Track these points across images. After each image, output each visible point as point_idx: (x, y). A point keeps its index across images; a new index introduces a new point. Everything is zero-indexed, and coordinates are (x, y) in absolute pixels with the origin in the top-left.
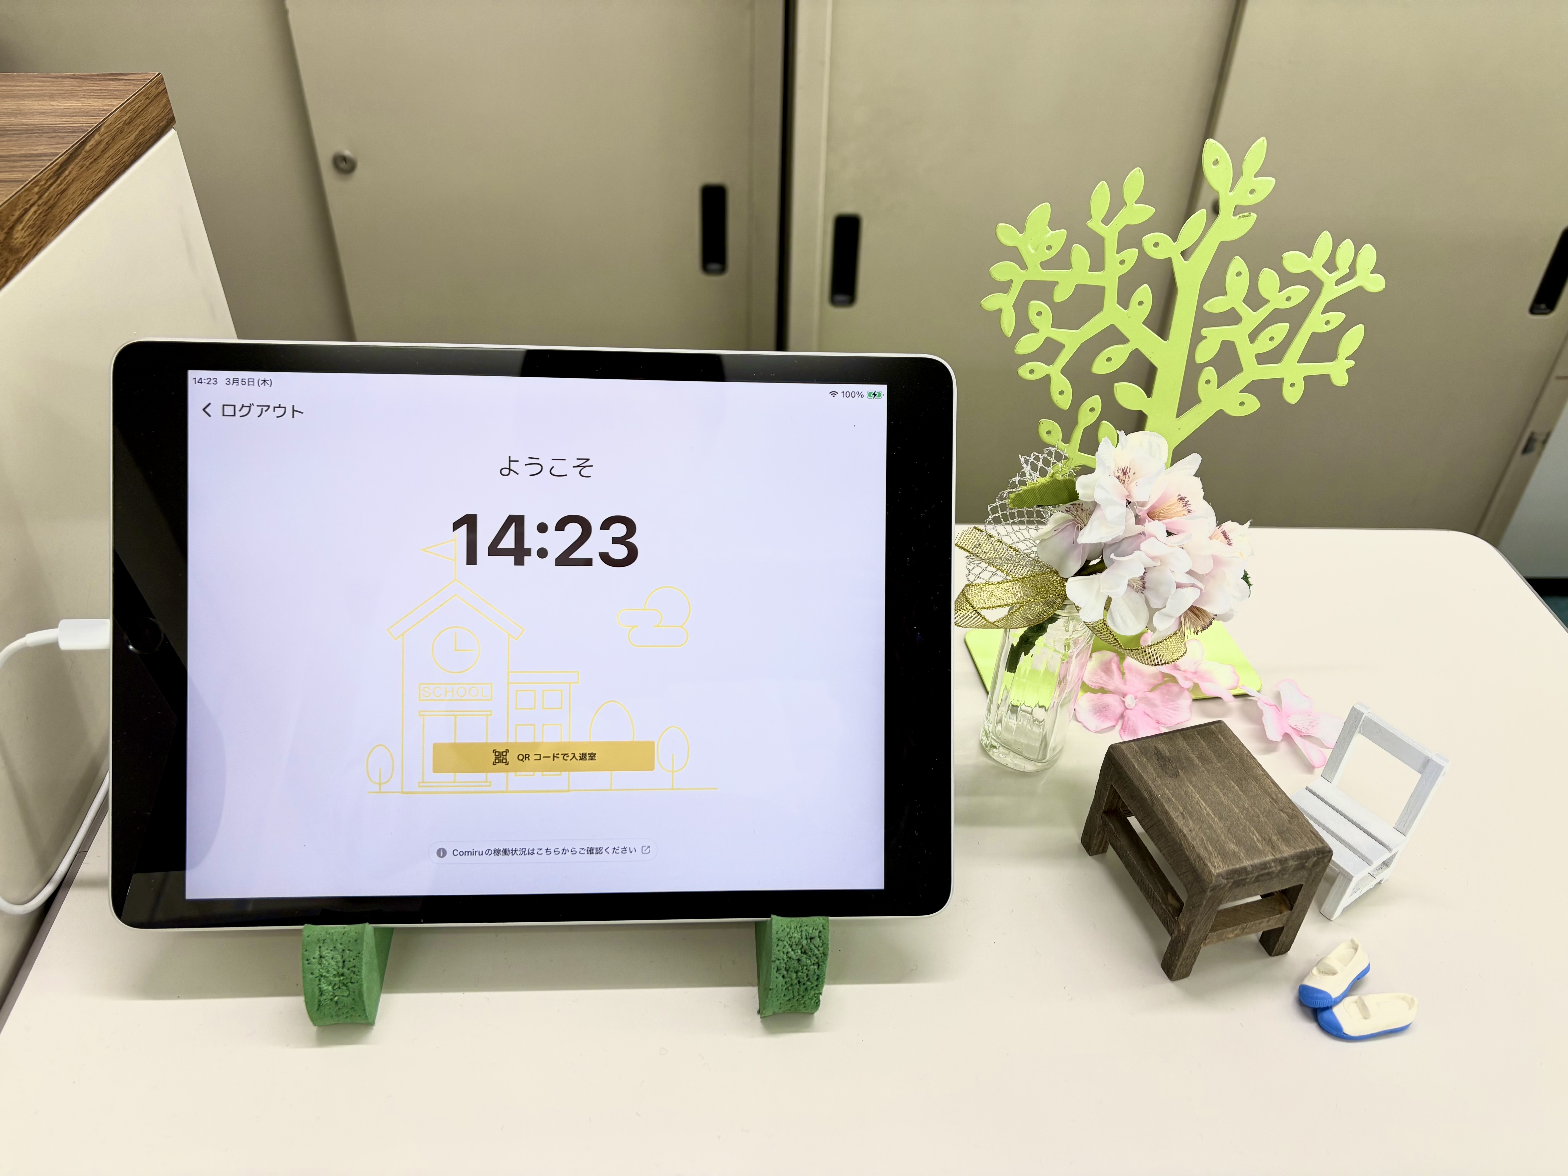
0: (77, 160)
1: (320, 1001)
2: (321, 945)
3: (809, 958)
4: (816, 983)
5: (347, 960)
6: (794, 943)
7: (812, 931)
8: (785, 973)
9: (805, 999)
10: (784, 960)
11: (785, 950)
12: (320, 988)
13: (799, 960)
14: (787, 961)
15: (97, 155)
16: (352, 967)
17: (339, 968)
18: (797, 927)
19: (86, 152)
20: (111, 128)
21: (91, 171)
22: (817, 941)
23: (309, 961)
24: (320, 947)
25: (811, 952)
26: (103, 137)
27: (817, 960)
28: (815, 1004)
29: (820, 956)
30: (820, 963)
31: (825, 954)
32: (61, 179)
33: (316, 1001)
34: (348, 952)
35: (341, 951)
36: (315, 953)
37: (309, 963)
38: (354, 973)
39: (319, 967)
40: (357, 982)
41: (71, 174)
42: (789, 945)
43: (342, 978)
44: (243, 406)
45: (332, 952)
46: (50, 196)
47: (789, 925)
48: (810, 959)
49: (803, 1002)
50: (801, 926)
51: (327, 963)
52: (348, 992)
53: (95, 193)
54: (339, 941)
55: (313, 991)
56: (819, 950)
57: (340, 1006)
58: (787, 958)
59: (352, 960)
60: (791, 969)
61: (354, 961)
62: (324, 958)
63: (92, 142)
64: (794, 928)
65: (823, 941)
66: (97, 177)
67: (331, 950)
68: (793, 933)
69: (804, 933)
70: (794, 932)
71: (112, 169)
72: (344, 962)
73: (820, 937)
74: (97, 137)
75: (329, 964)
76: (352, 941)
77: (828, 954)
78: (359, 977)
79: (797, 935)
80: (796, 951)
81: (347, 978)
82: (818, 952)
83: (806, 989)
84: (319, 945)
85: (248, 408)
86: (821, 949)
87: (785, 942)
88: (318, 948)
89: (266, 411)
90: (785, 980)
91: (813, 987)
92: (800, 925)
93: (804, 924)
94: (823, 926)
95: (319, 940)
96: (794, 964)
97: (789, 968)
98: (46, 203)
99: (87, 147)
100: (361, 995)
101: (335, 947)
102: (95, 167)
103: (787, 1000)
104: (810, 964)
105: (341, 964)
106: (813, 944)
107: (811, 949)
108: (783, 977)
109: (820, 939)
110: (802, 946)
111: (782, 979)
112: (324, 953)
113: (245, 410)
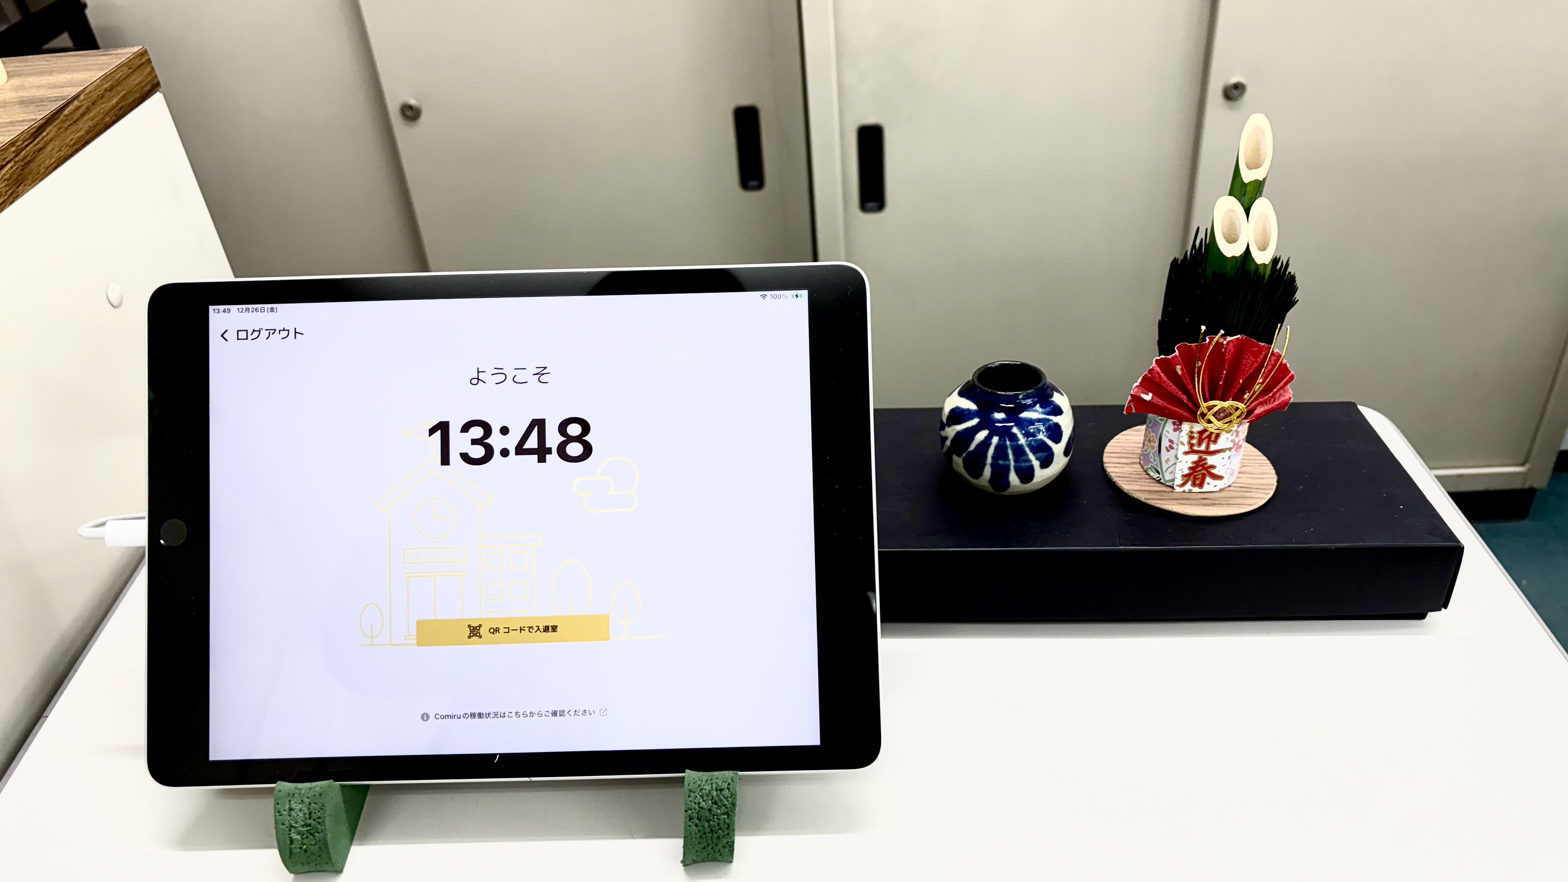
0: (55, 123)
1: (291, 849)
2: (291, 799)
3: (719, 807)
4: (726, 832)
5: (313, 811)
6: (705, 795)
7: (722, 783)
8: (697, 822)
9: (718, 847)
10: (696, 810)
11: (696, 801)
12: (291, 837)
13: (710, 810)
14: (699, 811)
15: (75, 118)
16: (317, 818)
17: (306, 819)
18: (708, 780)
19: (65, 116)
20: (91, 95)
21: (69, 131)
22: (726, 793)
23: (280, 813)
24: (290, 801)
25: (721, 803)
26: (83, 103)
27: (726, 810)
28: (729, 852)
29: (729, 806)
30: (730, 813)
31: (734, 805)
32: (38, 139)
33: (288, 850)
34: (314, 805)
35: (307, 804)
36: (285, 806)
37: (280, 815)
38: (319, 823)
39: (289, 818)
40: (322, 832)
41: (49, 135)
42: (700, 796)
43: (309, 828)
44: (254, 331)
45: (300, 805)
46: (27, 154)
47: (701, 778)
48: (720, 809)
49: (718, 850)
50: (712, 780)
51: (295, 815)
52: (315, 842)
53: (74, 149)
54: (306, 795)
55: (284, 840)
56: (728, 801)
57: (309, 854)
58: (699, 808)
59: (317, 812)
60: (703, 819)
61: (319, 813)
62: (293, 810)
63: (71, 107)
64: (706, 781)
65: (731, 792)
66: (76, 136)
67: (300, 804)
68: (704, 786)
69: (714, 786)
70: (705, 784)
71: (91, 129)
72: (310, 813)
73: (728, 789)
74: (76, 103)
75: (298, 816)
76: (317, 795)
77: (736, 804)
78: (323, 827)
79: (708, 787)
80: (707, 802)
81: (313, 829)
82: (727, 803)
83: (719, 837)
84: (288, 799)
85: (258, 332)
86: (730, 799)
87: (696, 794)
88: (288, 802)
89: (273, 334)
90: (698, 829)
91: (724, 835)
92: (711, 778)
93: (714, 778)
94: (732, 779)
95: (289, 795)
96: (705, 813)
97: (701, 817)
98: (22, 160)
99: (66, 112)
100: (326, 844)
101: (302, 801)
102: (74, 128)
103: (702, 848)
104: (720, 813)
105: (307, 816)
106: (722, 795)
107: (721, 800)
108: (696, 825)
109: (729, 791)
110: (713, 797)
111: (695, 828)
112: (293, 806)
113: (256, 334)
